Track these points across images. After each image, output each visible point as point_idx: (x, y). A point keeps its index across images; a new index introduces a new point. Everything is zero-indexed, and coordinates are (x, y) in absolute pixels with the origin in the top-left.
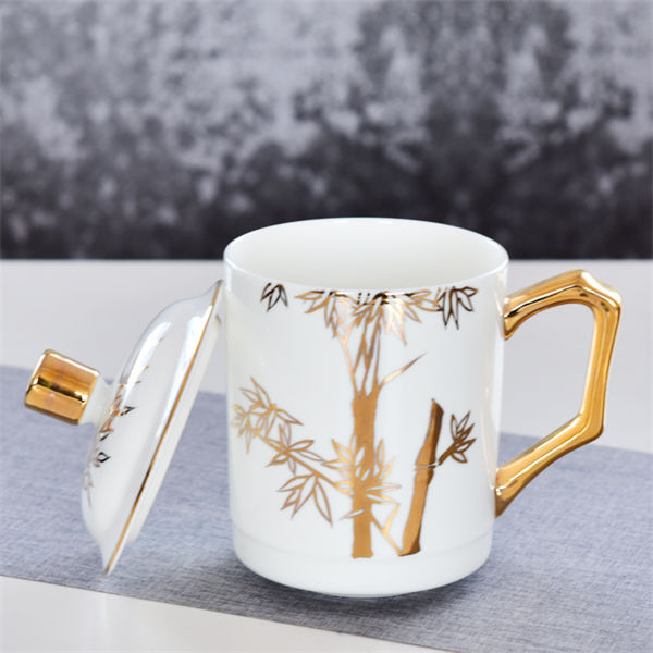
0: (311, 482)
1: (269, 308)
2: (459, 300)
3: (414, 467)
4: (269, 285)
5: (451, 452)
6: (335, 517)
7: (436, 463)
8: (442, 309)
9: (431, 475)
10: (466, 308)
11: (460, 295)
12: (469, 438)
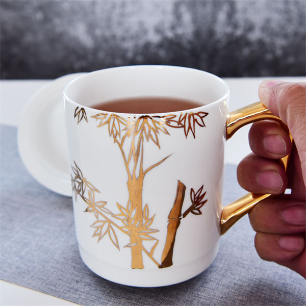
0: (106, 225)
1: (78, 122)
2: (195, 120)
3: (168, 220)
4: (78, 108)
5: (190, 210)
6: (121, 246)
7: (182, 217)
8: (184, 126)
9: (178, 223)
10: (200, 125)
11: (196, 117)
12: (203, 200)
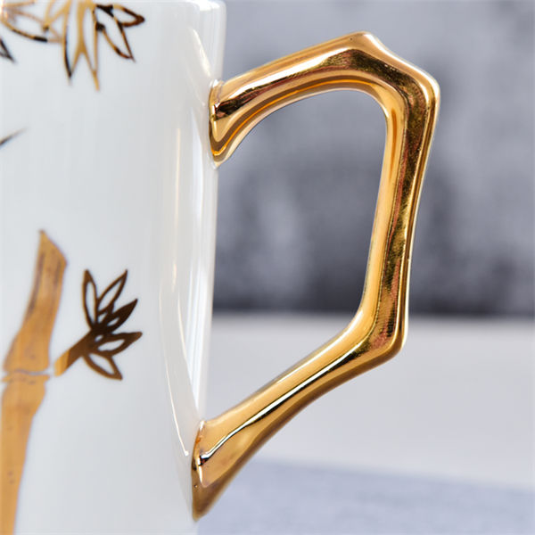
2: (100, 27)
5: (84, 349)
8: (63, 41)
10: (118, 51)
11: (103, 17)
12: (126, 328)
